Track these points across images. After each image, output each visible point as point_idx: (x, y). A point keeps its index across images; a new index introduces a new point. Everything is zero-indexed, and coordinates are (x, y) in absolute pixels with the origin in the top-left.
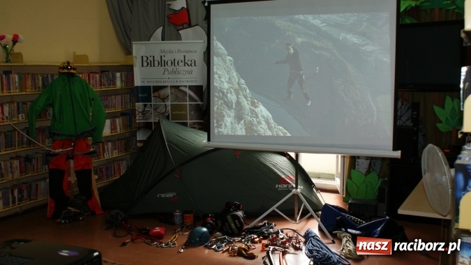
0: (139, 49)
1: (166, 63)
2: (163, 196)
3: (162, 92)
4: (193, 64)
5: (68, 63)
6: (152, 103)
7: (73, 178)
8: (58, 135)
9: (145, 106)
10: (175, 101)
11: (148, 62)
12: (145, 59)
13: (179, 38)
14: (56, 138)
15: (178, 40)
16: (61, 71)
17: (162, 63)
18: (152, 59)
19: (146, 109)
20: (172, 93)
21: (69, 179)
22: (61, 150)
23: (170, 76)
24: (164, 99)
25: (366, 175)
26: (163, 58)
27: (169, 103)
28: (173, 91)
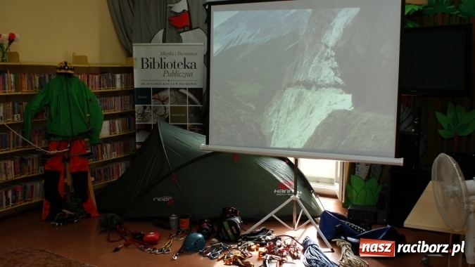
0: (139, 51)
1: (166, 65)
2: (159, 199)
3: (162, 94)
4: (193, 67)
5: (66, 63)
6: (152, 105)
7: (69, 181)
8: (54, 136)
9: (145, 108)
10: (174, 103)
11: (149, 64)
12: (145, 61)
13: (179, 40)
14: (52, 139)
15: (179, 42)
16: (58, 71)
17: (163, 65)
18: (152, 61)
19: (146, 111)
20: (171, 95)
21: (66, 181)
22: (56, 151)
23: (170, 78)
24: (163, 102)
25: (365, 181)
26: (163, 61)
27: (168, 105)
28: (173, 93)
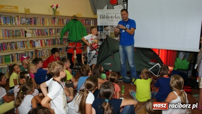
0: (99, 12)
1: (109, 17)
2: (106, 64)
3: (107, 28)
4: (118, 18)
5: (75, 15)
6: (103, 32)
7: (75, 57)
8: (71, 41)
9: (101, 33)
10: (111, 31)
11: (103, 17)
12: (101, 16)
13: (113, 8)
16: (72, 18)
17: (107, 17)
20: (110, 28)
23: (110, 22)
24: (107, 31)
27: (109, 32)
28: (111, 27)
